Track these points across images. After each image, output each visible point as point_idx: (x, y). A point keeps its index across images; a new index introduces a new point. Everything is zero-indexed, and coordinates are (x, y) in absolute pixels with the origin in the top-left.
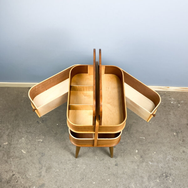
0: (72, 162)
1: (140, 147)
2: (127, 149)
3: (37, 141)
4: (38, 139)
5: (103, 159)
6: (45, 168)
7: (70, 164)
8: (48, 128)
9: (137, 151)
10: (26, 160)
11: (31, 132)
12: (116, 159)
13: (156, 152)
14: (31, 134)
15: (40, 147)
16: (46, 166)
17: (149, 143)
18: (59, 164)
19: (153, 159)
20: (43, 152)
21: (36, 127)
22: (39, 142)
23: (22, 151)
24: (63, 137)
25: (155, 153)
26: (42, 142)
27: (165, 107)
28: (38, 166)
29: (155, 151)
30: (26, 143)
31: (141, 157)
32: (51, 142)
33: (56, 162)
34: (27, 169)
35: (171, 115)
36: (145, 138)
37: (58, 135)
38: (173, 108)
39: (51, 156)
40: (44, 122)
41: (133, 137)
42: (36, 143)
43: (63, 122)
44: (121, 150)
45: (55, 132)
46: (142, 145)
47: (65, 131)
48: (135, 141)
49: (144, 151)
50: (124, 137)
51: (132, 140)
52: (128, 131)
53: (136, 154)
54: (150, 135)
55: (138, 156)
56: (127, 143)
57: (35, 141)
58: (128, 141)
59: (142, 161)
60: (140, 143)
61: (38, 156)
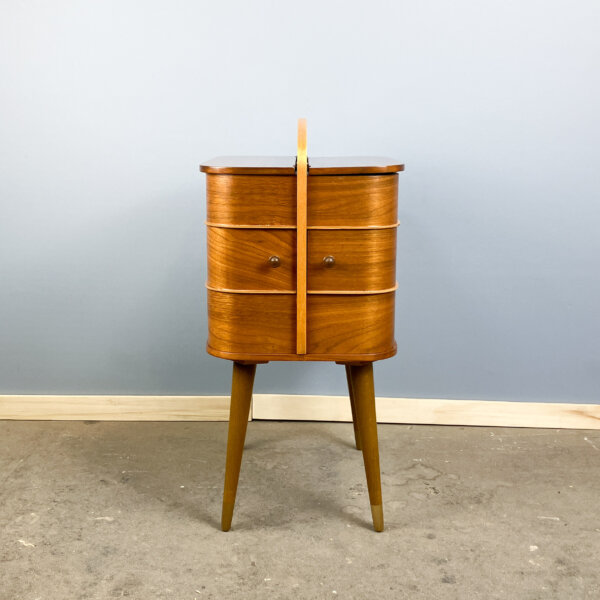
0: (236, 570)
1: (547, 540)
2: (486, 542)
3: (90, 519)
4: (94, 516)
5: (383, 565)
6: (112, 585)
7: (229, 575)
8: (143, 494)
9: (533, 548)
10: (27, 563)
12: (441, 567)
14: (69, 504)
15: (99, 533)
16: (117, 578)
17: (582, 529)
18: (176, 575)
20: (112, 544)
21: (96, 490)
22: (97, 522)
23: (21, 541)
26: (109, 523)
28: (78, 578)
30: (42, 525)
32: (148, 524)
33: (163, 569)
34: (25, 586)
36: (561, 518)
39: (145, 554)
40: (130, 481)
41: (505, 516)
42: (84, 525)
43: (207, 482)
44: (462, 545)
45: (171, 502)
46: (552, 534)
47: (212, 501)
48: (520, 524)
49: (566, 548)
50: (469, 515)
51: (503, 522)
52: (479, 502)
53: (533, 555)
54: (578, 513)
55: (542, 558)
56: (486, 529)
57: (81, 520)
58: (488, 524)
59: (565, 572)
60: (542, 529)
61: (85, 553)
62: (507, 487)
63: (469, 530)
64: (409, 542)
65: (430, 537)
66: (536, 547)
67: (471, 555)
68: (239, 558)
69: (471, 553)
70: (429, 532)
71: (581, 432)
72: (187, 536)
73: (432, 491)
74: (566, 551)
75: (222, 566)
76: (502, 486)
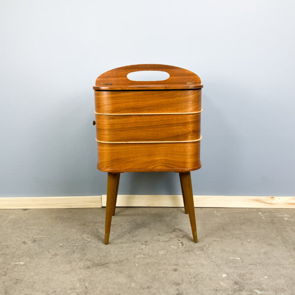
0: (77, 291)
1: (232, 271)
2: (202, 272)
3: (13, 263)
4: (16, 262)
5: (149, 287)
8: (41, 249)
9: (224, 275)
11: (5, 254)
12: (177, 287)
13: (269, 276)
14: (5, 255)
15: (16, 271)
17: (250, 264)
19: (264, 286)
20: (20, 278)
21: (19, 247)
22: (16, 265)
24: (67, 259)
25: (266, 277)
26: (22, 265)
27: (273, 223)
29: (265, 275)
31: (236, 283)
32: (40, 266)
33: (42, 291)
35: (287, 231)
36: (241, 258)
37: (59, 256)
38: (289, 225)
39: (35, 283)
40: (37, 242)
41: (214, 257)
42: (10, 267)
43: (73, 242)
44: (190, 275)
45: (53, 253)
46: (235, 267)
47: (74, 252)
48: (220, 262)
49: (240, 276)
50: (196, 258)
51: (212, 261)
52: (202, 250)
53: (223, 280)
54: (250, 255)
55: (228, 281)
56: (203, 265)
57: (9, 264)
58: (205, 262)
59: (237, 289)
60: (231, 264)
61: (6, 283)
62: (218, 241)
63: (195, 266)
64: (164, 273)
65: (175, 270)
66: (226, 275)
67: (193, 280)
68: (80, 285)
69: (193, 279)
70: (175, 267)
71: (258, 210)
72: (57, 272)
73: (181, 244)
74: (240, 277)
75: (71, 289)
76: (215, 240)
